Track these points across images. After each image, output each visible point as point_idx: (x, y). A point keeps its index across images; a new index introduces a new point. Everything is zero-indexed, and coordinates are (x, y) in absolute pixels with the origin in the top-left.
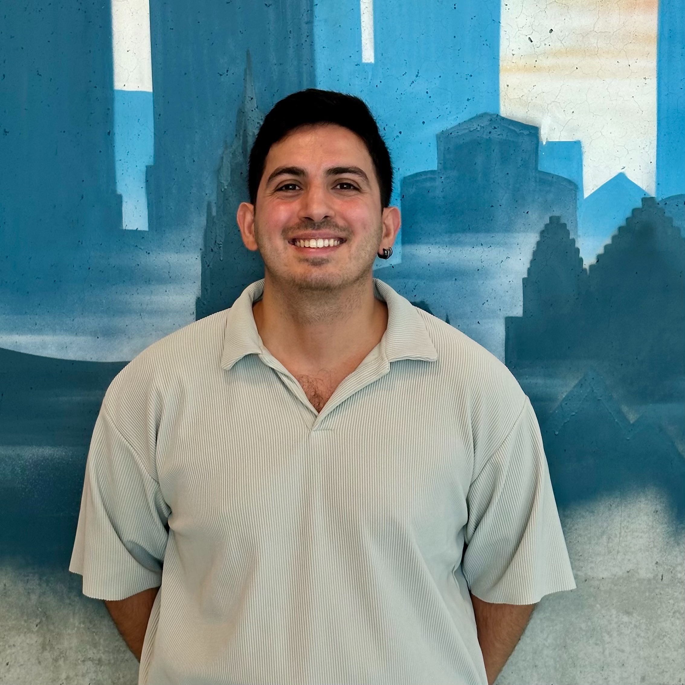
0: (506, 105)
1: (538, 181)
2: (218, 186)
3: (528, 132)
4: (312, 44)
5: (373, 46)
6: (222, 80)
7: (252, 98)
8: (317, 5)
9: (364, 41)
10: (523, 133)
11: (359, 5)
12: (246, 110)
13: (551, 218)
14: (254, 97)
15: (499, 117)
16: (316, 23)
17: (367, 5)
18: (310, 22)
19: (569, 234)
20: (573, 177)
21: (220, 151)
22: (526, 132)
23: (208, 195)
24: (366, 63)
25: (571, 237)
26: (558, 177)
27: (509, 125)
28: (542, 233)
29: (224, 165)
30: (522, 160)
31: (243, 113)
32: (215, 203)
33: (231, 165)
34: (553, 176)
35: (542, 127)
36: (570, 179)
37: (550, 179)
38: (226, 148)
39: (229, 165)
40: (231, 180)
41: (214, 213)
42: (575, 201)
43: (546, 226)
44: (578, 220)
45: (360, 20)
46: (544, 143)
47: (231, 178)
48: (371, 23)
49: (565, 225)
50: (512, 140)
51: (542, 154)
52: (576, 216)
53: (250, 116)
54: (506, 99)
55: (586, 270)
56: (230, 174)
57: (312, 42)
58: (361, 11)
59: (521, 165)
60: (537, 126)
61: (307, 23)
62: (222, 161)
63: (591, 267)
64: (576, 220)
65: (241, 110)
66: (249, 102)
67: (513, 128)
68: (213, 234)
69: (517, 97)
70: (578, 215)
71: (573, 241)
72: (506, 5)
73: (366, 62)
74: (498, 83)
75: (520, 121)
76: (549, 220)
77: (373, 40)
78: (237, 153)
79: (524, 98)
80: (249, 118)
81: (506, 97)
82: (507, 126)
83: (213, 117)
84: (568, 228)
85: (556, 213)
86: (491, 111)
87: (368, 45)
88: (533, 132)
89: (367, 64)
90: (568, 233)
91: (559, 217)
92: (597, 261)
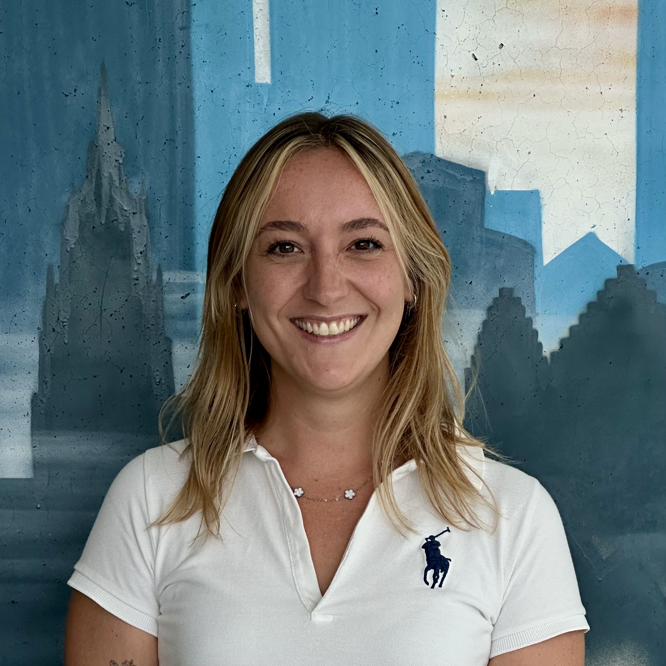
0: (443, 142)
1: (484, 242)
2: (62, 245)
3: (471, 178)
4: (188, 57)
5: (270, 61)
6: (68, 103)
7: (108, 128)
8: (195, 5)
9: (257, 55)
10: (465, 179)
11: (251, 7)
12: (100, 143)
13: (501, 290)
14: (111, 127)
15: (434, 158)
16: (194, 29)
17: (261, 7)
18: (186, 28)
19: (525, 311)
20: (529, 238)
21: (65, 198)
22: (469, 178)
23: (48, 255)
24: (259, 84)
25: (528, 315)
26: (511, 237)
27: (447, 168)
28: (490, 309)
29: (69, 217)
30: (463, 214)
31: (97, 146)
32: (59, 267)
33: (80, 216)
34: (504, 236)
35: (490, 172)
36: (527, 240)
37: (500, 239)
38: (73, 193)
39: (77, 216)
40: (79, 236)
41: (57, 280)
42: (531, 269)
43: (495, 300)
44: (536, 293)
45: (253, 26)
46: (492, 193)
47: (80, 233)
48: (268, 30)
49: (519, 299)
50: (450, 188)
51: (489, 206)
52: (534, 289)
53: (106, 151)
54: (443, 135)
55: (546, 358)
56: (78, 227)
57: (189, 55)
58: (254, 14)
59: (462, 220)
60: (484, 170)
61: (182, 29)
62: (68, 212)
63: (553, 354)
64: (534, 294)
65: (94, 143)
66: (105, 132)
67: (452, 172)
68: (55, 308)
69: (457, 132)
70: (536, 287)
71: (530, 321)
72: (444, 11)
73: (260, 82)
74: (433, 112)
75: (461, 163)
76: (498, 293)
77: (269, 55)
78: (87, 200)
79: (467, 133)
80: (104, 154)
81: (443, 132)
82: (445, 170)
83: (55, 151)
84: (523, 303)
85: (508, 284)
86: (423, 149)
87: (262, 60)
88: (478, 178)
89: (262, 85)
90: (523, 310)
91: (511, 288)
92: (561, 347)
